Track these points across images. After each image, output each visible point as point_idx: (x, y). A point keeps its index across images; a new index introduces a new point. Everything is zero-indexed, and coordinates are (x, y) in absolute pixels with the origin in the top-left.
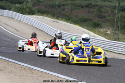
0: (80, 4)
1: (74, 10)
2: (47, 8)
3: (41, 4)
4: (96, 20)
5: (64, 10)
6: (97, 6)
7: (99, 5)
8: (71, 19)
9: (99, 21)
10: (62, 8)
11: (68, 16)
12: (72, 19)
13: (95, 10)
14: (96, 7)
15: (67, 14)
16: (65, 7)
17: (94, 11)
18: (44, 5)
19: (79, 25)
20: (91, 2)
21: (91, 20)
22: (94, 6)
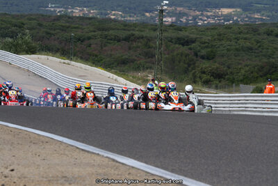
0: (115, 36)
1: (105, 46)
2: (63, 44)
3: (53, 37)
4: (142, 61)
5: (90, 46)
6: (142, 38)
7: (146, 37)
8: (102, 60)
9: (146, 62)
10: (86, 42)
11: (96, 56)
12: (104, 60)
13: (140, 44)
14: (141, 40)
15: (95, 53)
16: (92, 41)
17: (138, 47)
18: (58, 39)
19: (103, 68)
20: (134, 32)
21: (133, 61)
22: (138, 38)
